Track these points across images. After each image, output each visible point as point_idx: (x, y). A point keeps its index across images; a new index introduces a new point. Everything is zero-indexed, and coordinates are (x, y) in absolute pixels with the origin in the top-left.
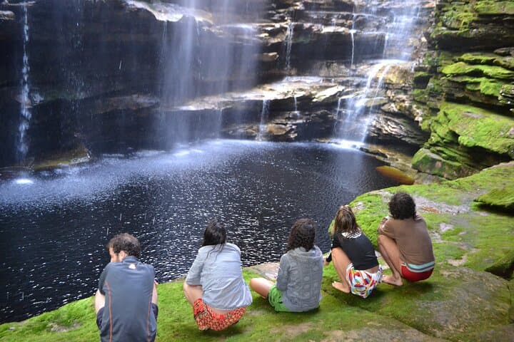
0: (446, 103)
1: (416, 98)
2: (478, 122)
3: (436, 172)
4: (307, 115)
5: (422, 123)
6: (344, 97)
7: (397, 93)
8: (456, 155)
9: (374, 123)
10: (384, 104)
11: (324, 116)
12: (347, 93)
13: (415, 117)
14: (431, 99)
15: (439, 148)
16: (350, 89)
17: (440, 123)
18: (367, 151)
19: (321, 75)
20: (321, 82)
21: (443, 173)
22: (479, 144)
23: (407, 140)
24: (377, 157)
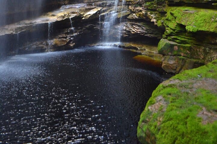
0: (170, 7)
1: (149, 8)
2: (195, 15)
3: (175, 53)
4: (80, 29)
5: (157, 22)
6: (102, 14)
7: (136, 7)
8: (185, 39)
9: (125, 28)
10: (128, 15)
11: (91, 28)
12: (104, 11)
13: (151, 19)
14: (159, 6)
15: (173, 37)
16: (105, 9)
17: (170, 20)
18: (124, 47)
19: (85, 2)
20: (86, 6)
21: (180, 53)
22: (200, 29)
23: (148, 35)
24: (131, 50)
